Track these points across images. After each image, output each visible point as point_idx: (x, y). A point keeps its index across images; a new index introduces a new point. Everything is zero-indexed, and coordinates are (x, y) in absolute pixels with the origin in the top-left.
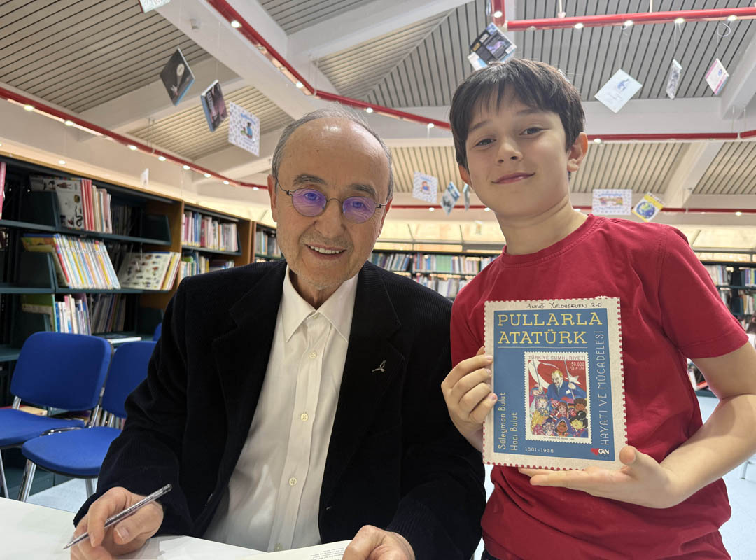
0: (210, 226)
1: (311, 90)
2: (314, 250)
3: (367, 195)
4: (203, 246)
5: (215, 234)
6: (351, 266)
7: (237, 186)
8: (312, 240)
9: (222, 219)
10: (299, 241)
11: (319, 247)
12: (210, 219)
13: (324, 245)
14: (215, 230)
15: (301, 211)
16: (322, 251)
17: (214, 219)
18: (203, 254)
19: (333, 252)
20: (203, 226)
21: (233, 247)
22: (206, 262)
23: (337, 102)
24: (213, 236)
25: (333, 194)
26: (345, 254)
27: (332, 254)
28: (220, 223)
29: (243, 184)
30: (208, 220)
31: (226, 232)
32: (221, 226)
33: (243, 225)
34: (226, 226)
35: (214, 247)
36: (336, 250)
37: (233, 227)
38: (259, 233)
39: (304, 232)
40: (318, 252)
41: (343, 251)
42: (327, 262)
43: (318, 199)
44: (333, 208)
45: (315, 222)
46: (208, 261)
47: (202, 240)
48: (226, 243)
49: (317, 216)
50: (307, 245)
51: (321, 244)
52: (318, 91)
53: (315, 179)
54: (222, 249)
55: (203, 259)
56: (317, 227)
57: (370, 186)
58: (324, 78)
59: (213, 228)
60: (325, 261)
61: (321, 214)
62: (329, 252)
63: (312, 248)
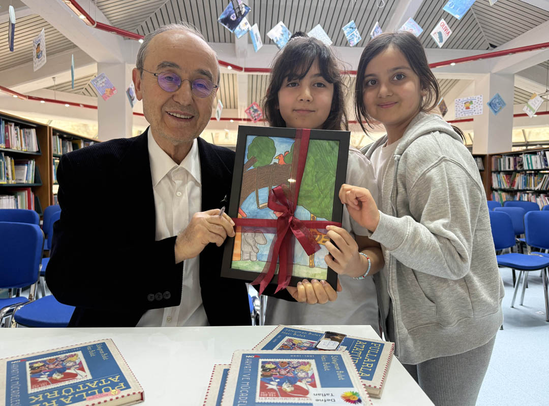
0: (13, 130)
1: (92, 22)
2: (173, 115)
3: (207, 78)
4: (8, 146)
5: (17, 137)
6: (198, 128)
7: (26, 100)
8: (172, 108)
9: (24, 125)
10: (161, 109)
11: (177, 113)
12: (13, 124)
13: (181, 111)
14: (17, 134)
15: (164, 87)
16: (178, 116)
17: (16, 125)
18: (8, 154)
19: (186, 117)
20: (7, 130)
21: (34, 148)
22: (11, 161)
23: (114, 32)
24: (15, 139)
25: (185, 76)
26: (194, 118)
27: (185, 118)
28: (21, 128)
29: (30, 98)
30: (11, 126)
31: (27, 136)
32: (22, 130)
33: (41, 130)
34: (27, 130)
35: (17, 148)
36: (188, 115)
37: (33, 131)
38: (55, 137)
39: (165, 103)
40: (176, 117)
41: (193, 117)
42: (183, 123)
43: (175, 80)
44: (186, 86)
45: (173, 96)
46: (13, 160)
47: (7, 142)
48: (27, 145)
49: (175, 91)
50: (167, 112)
51: (178, 110)
52: (97, 22)
53: (173, 65)
54: (24, 149)
55: (9, 159)
56: (176, 99)
57: (209, 72)
58: (100, 13)
59: (16, 132)
60: (181, 122)
61: (177, 90)
62: (183, 117)
63: (171, 114)
